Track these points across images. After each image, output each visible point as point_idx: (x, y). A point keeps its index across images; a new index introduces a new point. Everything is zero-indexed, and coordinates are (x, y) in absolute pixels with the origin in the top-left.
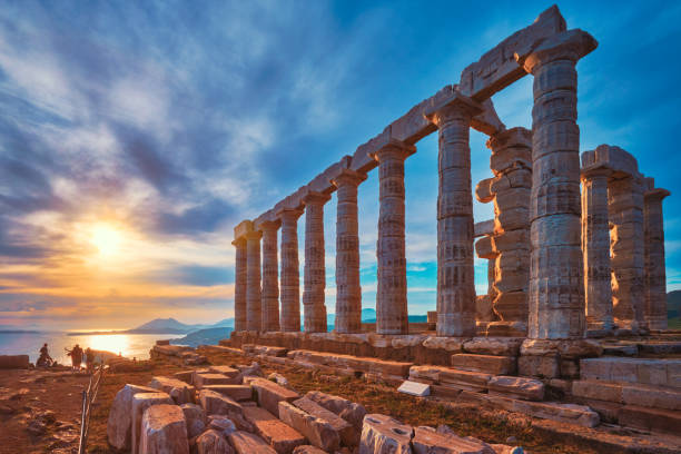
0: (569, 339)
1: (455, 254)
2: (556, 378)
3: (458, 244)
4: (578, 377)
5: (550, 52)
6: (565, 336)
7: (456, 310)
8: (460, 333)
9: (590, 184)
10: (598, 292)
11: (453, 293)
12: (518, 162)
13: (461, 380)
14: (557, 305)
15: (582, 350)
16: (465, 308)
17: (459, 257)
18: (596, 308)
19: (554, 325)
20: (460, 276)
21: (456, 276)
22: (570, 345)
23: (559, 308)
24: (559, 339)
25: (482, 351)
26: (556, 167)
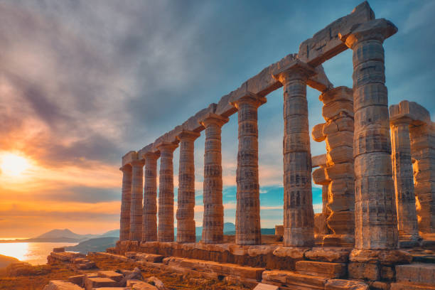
0: (386, 249)
1: (297, 182)
2: (377, 280)
3: (300, 173)
4: (394, 280)
5: (364, 34)
6: (383, 246)
8: (303, 244)
9: (396, 129)
10: (406, 212)
11: (296, 212)
12: (344, 112)
13: (303, 282)
14: (377, 222)
15: (397, 258)
16: (306, 224)
17: (300, 184)
18: (405, 224)
19: (375, 237)
20: (301, 198)
21: (298, 198)
22: (388, 254)
23: (378, 225)
24: (379, 249)
25: (320, 259)
26: (372, 116)
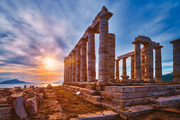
1: (90, 63)
2: (100, 90)
3: (90, 61)
4: (104, 90)
6: (103, 81)
7: (90, 76)
8: (90, 81)
9: (136, 45)
11: (89, 72)
12: (109, 41)
14: (101, 74)
15: (106, 84)
16: (92, 75)
17: (90, 64)
18: (137, 76)
19: (101, 78)
20: (91, 68)
21: (90, 68)
22: (104, 83)
25: (92, 85)
26: (101, 43)
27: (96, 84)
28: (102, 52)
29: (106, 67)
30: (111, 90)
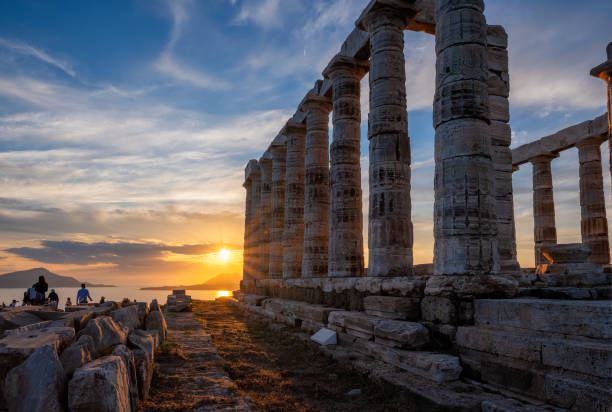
0: (467, 274)
1: (381, 178)
2: (448, 324)
3: (385, 167)
4: (472, 322)
6: (461, 269)
7: (383, 244)
8: (386, 272)
11: (379, 225)
16: (393, 241)
17: (386, 181)
19: (450, 256)
20: (387, 202)
21: (382, 204)
22: (468, 281)
23: (455, 235)
24: (455, 274)
25: (396, 292)
26: (450, 65)
27: (423, 286)
28: (455, 110)
29: (478, 193)
30: (518, 323)
